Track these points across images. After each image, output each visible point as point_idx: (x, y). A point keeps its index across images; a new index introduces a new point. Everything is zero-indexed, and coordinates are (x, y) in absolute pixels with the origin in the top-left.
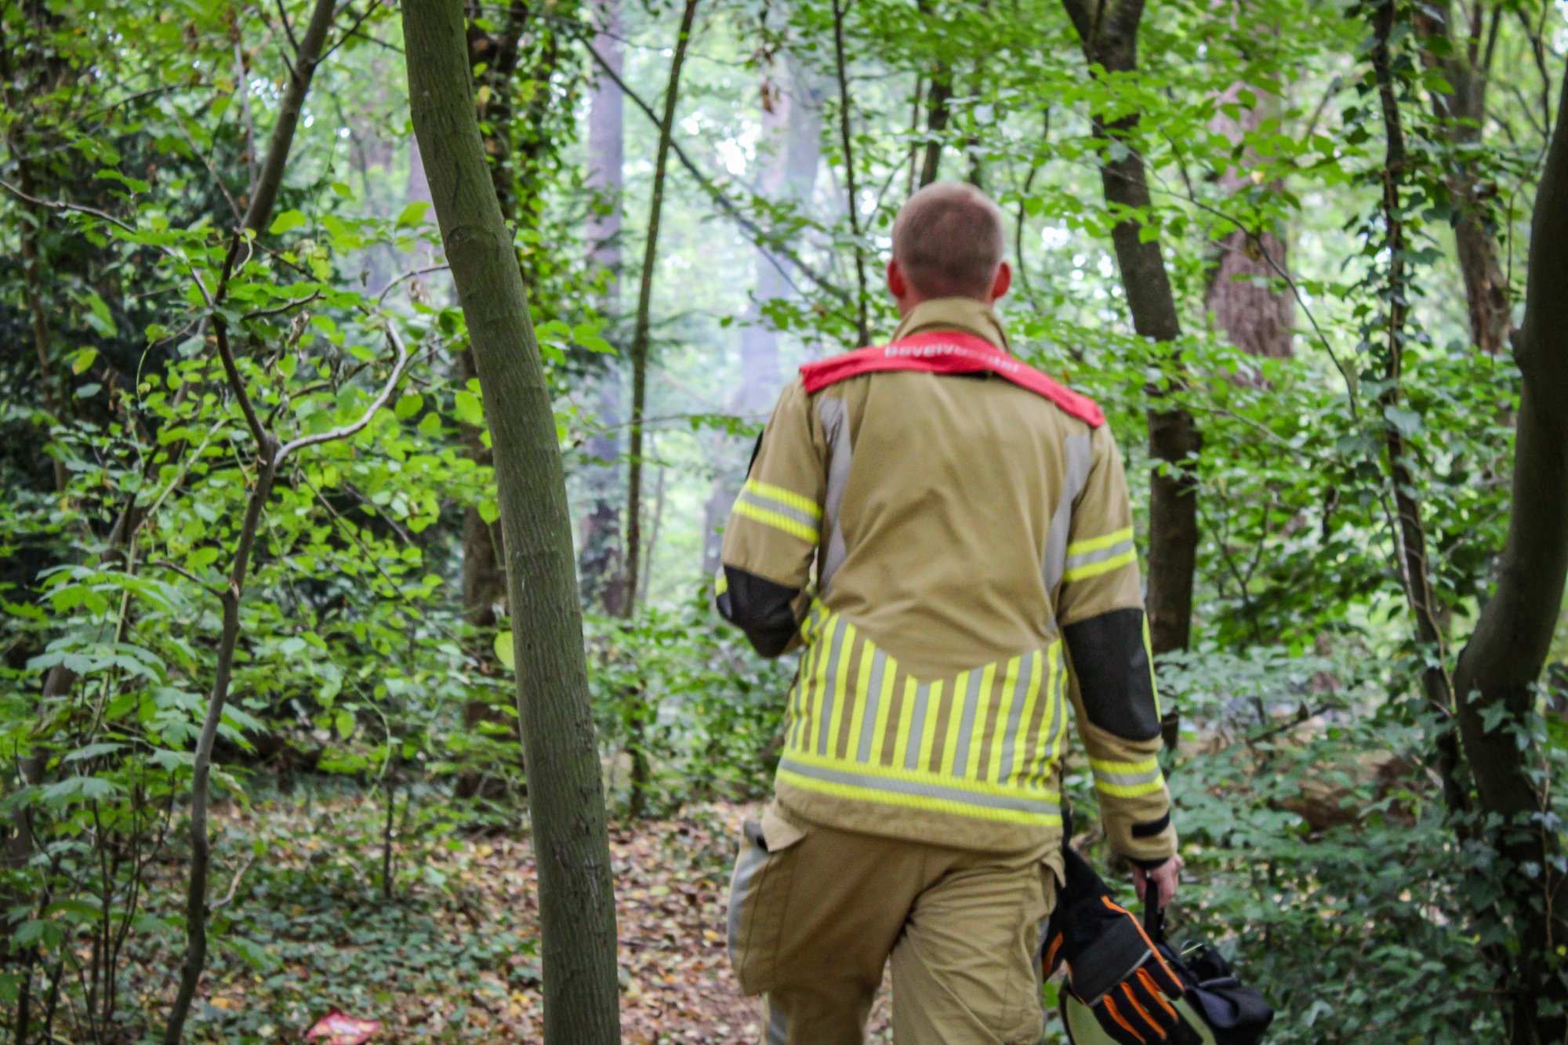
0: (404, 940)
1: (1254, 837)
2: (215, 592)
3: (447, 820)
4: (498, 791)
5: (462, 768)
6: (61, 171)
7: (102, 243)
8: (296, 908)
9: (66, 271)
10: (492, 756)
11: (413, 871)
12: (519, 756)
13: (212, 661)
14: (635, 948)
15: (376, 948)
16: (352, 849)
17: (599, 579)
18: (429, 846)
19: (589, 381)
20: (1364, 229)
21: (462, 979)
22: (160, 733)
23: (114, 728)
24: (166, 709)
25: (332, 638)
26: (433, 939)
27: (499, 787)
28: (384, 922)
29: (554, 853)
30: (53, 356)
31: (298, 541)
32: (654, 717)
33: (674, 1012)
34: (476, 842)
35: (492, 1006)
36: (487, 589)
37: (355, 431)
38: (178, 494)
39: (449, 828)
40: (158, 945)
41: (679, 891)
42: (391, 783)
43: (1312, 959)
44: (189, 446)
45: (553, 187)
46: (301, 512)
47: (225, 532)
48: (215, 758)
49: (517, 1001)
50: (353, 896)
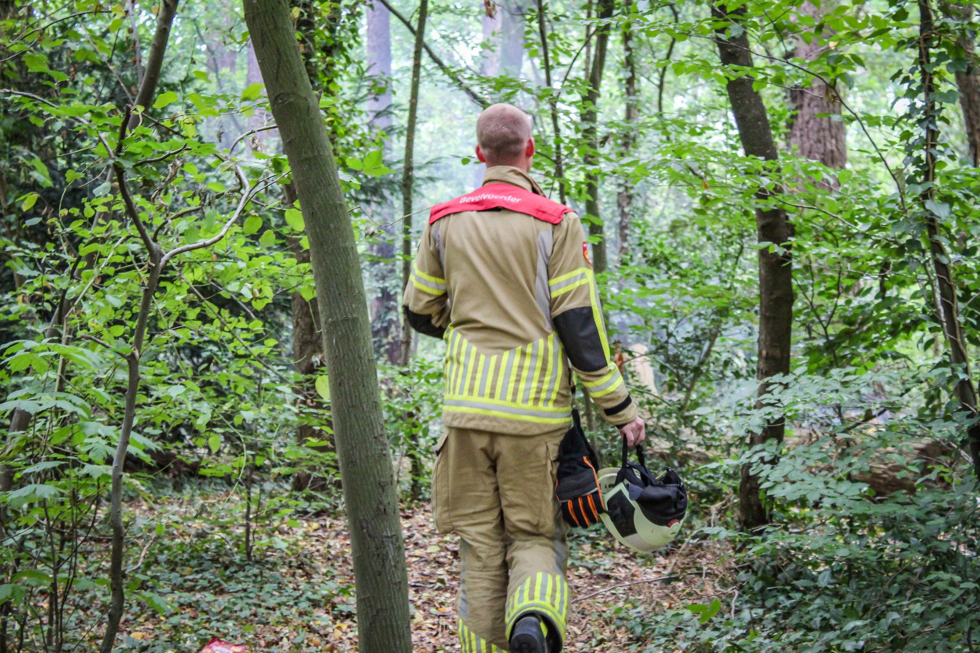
0: (261, 589)
1: (839, 501)
2: (122, 355)
3: (287, 506)
4: (322, 486)
5: (296, 471)
6: (11, 76)
7: (41, 124)
8: (188, 569)
9: (17, 144)
10: (316, 462)
11: (265, 541)
12: (336, 461)
13: (122, 403)
14: (418, 589)
15: (243, 595)
16: (223, 528)
17: (385, 341)
18: (276, 524)
19: (374, 206)
20: (906, 80)
21: (301, 614)
22: (88, 452)
23: (56, 451)
24: (91, 437)
25: (205, 384)
26: (280, 588)
27: (322, 483)
28: (247, 576)
29: (362, 528)
30: (10, 202)
31: (178, 319)
32: (426, 432)
33: (446, 632)
34: (307, 521)
35: (322, 632)
36: (309, 349)
37: (215, 242)
38: (96, 290)
39: (290, 511)
40: (95, 597)
41: (447, 549)
42: (248, 482)
43: (882, 583)
44: (101, 256)
45: (345, 77)
46: (179, 298)
47: (128, 314)
48: (126, 468)
49: (339, 628)
50: (226, 559)
